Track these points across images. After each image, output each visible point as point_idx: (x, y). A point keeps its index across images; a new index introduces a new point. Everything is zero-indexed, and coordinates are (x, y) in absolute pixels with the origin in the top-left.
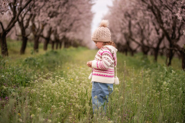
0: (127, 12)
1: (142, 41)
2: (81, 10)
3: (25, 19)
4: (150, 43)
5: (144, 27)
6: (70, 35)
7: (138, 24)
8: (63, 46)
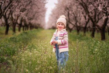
0: (66, 7)
1: (76, 24)
2: (39, 7)
3: (7, 14)
4: (81, 24)
5: (77, 15)
6: (33, 22)
7: (73, 13)
8: (29, 29)
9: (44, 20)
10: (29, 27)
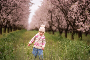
0: (50, 10)
1: (59, 26)
4: (63, 27)
5: (59, 18)
6: (17, 23)
7: (56, 17)
8: (13, 30)
9: (27, 21)
10: (13, 28)
